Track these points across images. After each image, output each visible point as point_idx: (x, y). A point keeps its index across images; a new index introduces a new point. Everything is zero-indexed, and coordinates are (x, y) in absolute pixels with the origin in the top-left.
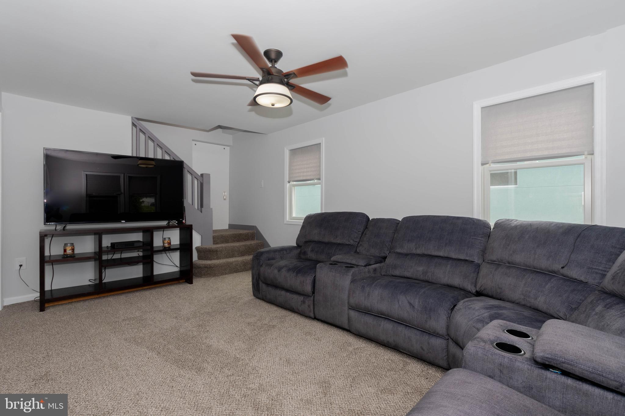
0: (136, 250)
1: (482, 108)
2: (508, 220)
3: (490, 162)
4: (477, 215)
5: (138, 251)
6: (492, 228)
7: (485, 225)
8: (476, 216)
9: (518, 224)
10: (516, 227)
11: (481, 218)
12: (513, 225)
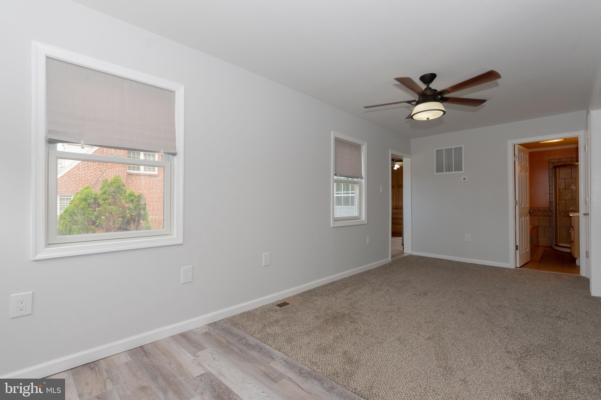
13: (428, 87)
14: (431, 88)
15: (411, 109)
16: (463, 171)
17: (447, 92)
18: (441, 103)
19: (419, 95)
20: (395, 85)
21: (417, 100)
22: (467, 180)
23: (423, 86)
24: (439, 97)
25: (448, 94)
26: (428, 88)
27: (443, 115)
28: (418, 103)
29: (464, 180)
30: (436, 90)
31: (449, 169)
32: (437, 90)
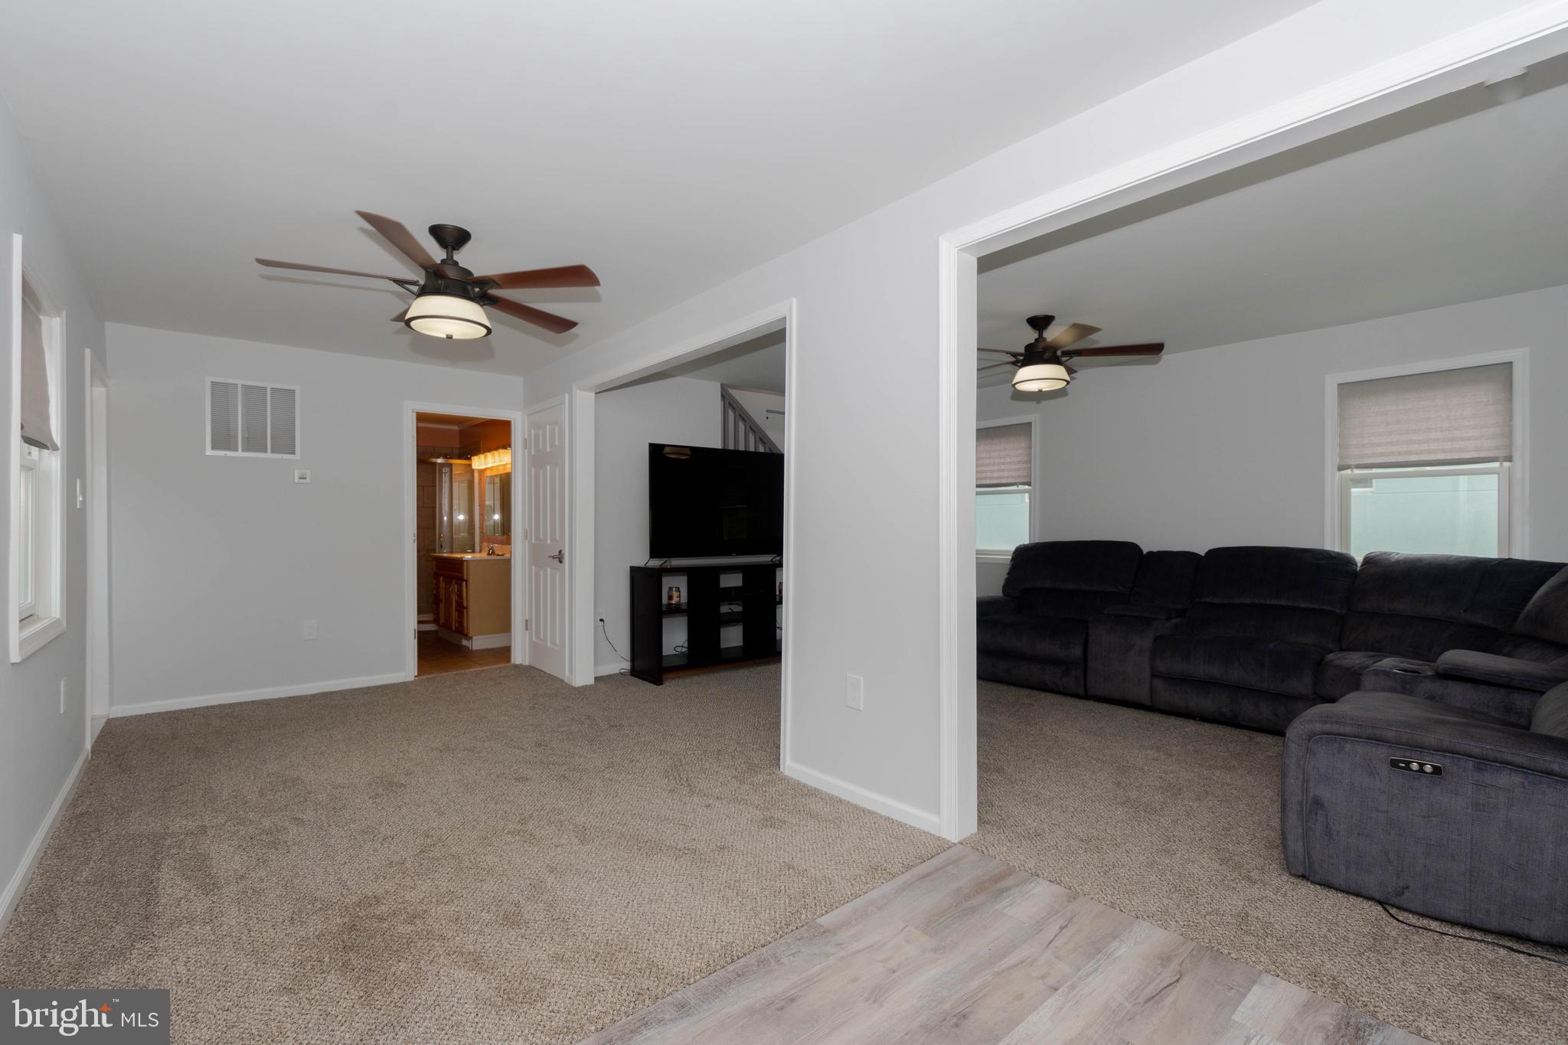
0: (726, 603)
1: (1339, 384)
2: (1385, 553)
3: (1352, 467)
4: (1332, 545)
5: (730, 604)
6: (1359, 565)
7: (1344, 561)
8: (1328, 547)
9: (1401, 558)
10: (1398, 562)
11: (1337, 549)
12: (1394, 560)
13: (450, 257)
14: (456, 263)
15: (408, 300)
16: (297, 456)
17: (495, 285)
18: (482, 306)
19: (427, 272)
20: (363, 230)
21: (422, 282)
22: (308, 480)
23: (438, 254)
24: (477, 290)
25: (496, 288)
26: (449, 261)
27: (485, 336)
28: (424, 291)
29: (300, 478)
30: (468, 273)
31: (254, 443)
32: (473, 272)
